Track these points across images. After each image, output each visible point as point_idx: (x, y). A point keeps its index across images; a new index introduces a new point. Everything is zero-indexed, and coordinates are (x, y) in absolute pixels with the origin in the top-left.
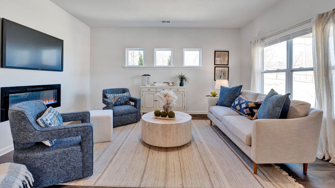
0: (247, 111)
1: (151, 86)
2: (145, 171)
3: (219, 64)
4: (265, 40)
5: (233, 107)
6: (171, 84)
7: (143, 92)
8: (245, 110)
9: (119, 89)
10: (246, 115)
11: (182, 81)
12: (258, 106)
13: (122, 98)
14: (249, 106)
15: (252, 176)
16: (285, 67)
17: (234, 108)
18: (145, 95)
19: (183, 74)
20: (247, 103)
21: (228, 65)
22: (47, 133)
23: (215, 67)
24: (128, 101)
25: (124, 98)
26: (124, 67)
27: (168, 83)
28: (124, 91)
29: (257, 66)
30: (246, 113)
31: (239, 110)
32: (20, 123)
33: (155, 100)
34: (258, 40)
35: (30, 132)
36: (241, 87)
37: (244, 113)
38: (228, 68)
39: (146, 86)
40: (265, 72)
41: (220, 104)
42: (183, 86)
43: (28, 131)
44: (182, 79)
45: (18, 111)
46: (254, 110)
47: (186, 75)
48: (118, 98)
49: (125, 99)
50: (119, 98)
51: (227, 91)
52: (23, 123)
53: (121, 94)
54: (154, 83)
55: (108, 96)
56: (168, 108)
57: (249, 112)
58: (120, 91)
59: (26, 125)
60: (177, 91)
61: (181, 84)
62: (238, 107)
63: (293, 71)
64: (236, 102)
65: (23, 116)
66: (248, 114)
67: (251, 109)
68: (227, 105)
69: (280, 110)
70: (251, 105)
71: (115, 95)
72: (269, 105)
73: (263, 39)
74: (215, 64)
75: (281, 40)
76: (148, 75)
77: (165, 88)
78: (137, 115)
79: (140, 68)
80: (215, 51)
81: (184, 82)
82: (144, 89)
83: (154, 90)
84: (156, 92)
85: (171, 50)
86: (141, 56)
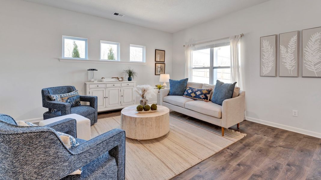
0: (203, 96)
1: (98, 82)
2: (163, 162)
3: (159, 61)
4: (195, 46)
5: (186, 95)
6: (120, 79)
7: (90, 89)
8: (201, 96)
9: (63, 88)
10: (202, 99)
12: (209, 92)
13: (72, 98)
14: (204, 93)
15: (222, 137)
18: (92, 92)
19: (131, 70)
21: (164, 62)
22: (85, 154)
23: (156, 63)
24: (78, 101)
25: (74, 97)
26: (59, 59)
27: (118, 78)
28: (70, 89)
30: (202, 98)
32: (46, 152)
33: (105, 96)
34: (190, 45)
35: (65, 161)
36: (187, 79)
38: (164, 64)
39: (94, 82)
40: (193, 69)
41: (172, 94)
42: (131, 81)
43: (60, 162)
44: (130, 74)
45: (42, 132)
46: (207, 95)
48: (66, 98)
49: (76, 100)
50: (68, 99)
51: (178, 83)
52: (52, 151)
53: (67, 94)
54: (102, 78)
55: (53, 97)
56: (147, 102)
57: (204, 97)
58: (64, 90)
59: (58, 152)
60: (128, 85)
61: (129, 79)
62: (193, 95)
63: (214, 68)
65: (52, 139)
66: (204, 98)
67: (205, 95)
68: (179, 94)
70: (204, 92)
71: (62, 95)
73: (194, 45)
74: (155, 61)
75: (207, 47)
76: (94, 70)
77: (116, 83)
78: (95, 116)
79: (83, 60)
80: (156, 50)
81: (131, 77)
82: (91, 86)
83: (104, 86)
84: (106, 88)
85: (118, 44)
86: (76, 47)
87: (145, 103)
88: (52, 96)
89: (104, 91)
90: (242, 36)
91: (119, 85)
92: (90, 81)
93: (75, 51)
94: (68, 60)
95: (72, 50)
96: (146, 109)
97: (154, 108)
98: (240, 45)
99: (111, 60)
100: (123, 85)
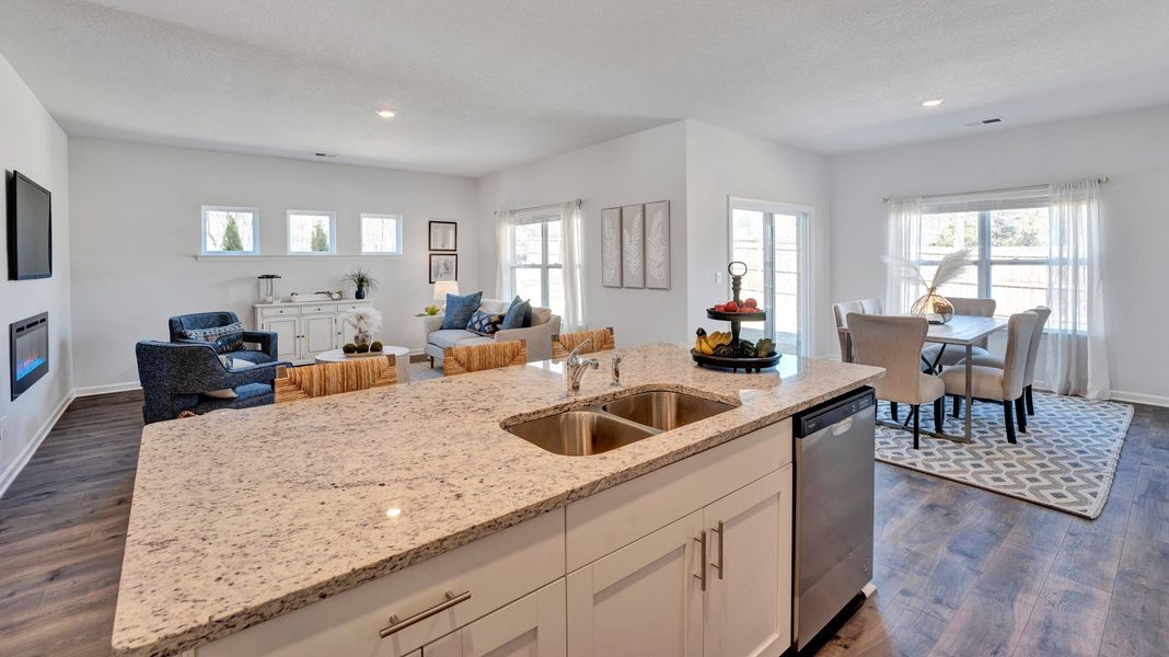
1: (282, 302)
3: (439, 248)
4: (516, 215)
5: (470, 327)
6: (336, 296)
7: (264, 317)
8: (486, 328)
9: (210, 315)
11: (360, 287)
12: (502, 318)
13: (227, 338)
14: (492, 321)
16: (539, 261)
17: (472, 328)
18: (268, 325)
19: (363, 272)
20: (489, 317)
21: (456, 250)
23: (430, 255)
24: (239, 342)
25: (231, 336)
26: (196, 257)
27: (330, 294)
28: (224, 319)
29: (506, 257)
31: (479, 330)
33: (297, 334)
34: (506, 212)
36: (481, 294)
37: (486, 332)
38: (455, 257)
39: (272, 303)
40: (517, 267)
41: (447, 327)
42: (363, 299)
44: (361, 281)
46: (497, 325)
47: (370, 274)
48: (214, 336)
49: (233, 341)
50: (219, 339)
51: (459, 303)
53: (217, 329)
54: (292, 295)
55: (190, 335)
56: (366, 339)
57: (491, 329)
58: (213, 320)
59: (215, 366)
61: (359, 295)
62: (477, 326)
63: (548, 268)
64: (475, 319)
66: (490, 332)
67: (494, 324)
68: (460, 325)
69: (521, 319)
70: (494, 319)
71: (207, 331)
72: (512, 315)
74: (430, 249)
75: (535, 220)
76: (272, 277)
77: (323, 305)
79: (248, 257)
80: (430, 222)
81: (364, 289)
82: (266, 312)
83: (295, 311)
84: (301, 315)
85: (330, 215)
86: (233, 223)
87: (364, 341)
88: (189, 332)
89: (297, 321)
90: (580, 203)
91: (331, 308)
92: (264, 302)
93: (231, 234)
94: (215, 256)
95: (223, 231)
96: (362, 349)
97: (377, 348)
98: (577, 222)
99: (319, 253)
100: (341, 308)
